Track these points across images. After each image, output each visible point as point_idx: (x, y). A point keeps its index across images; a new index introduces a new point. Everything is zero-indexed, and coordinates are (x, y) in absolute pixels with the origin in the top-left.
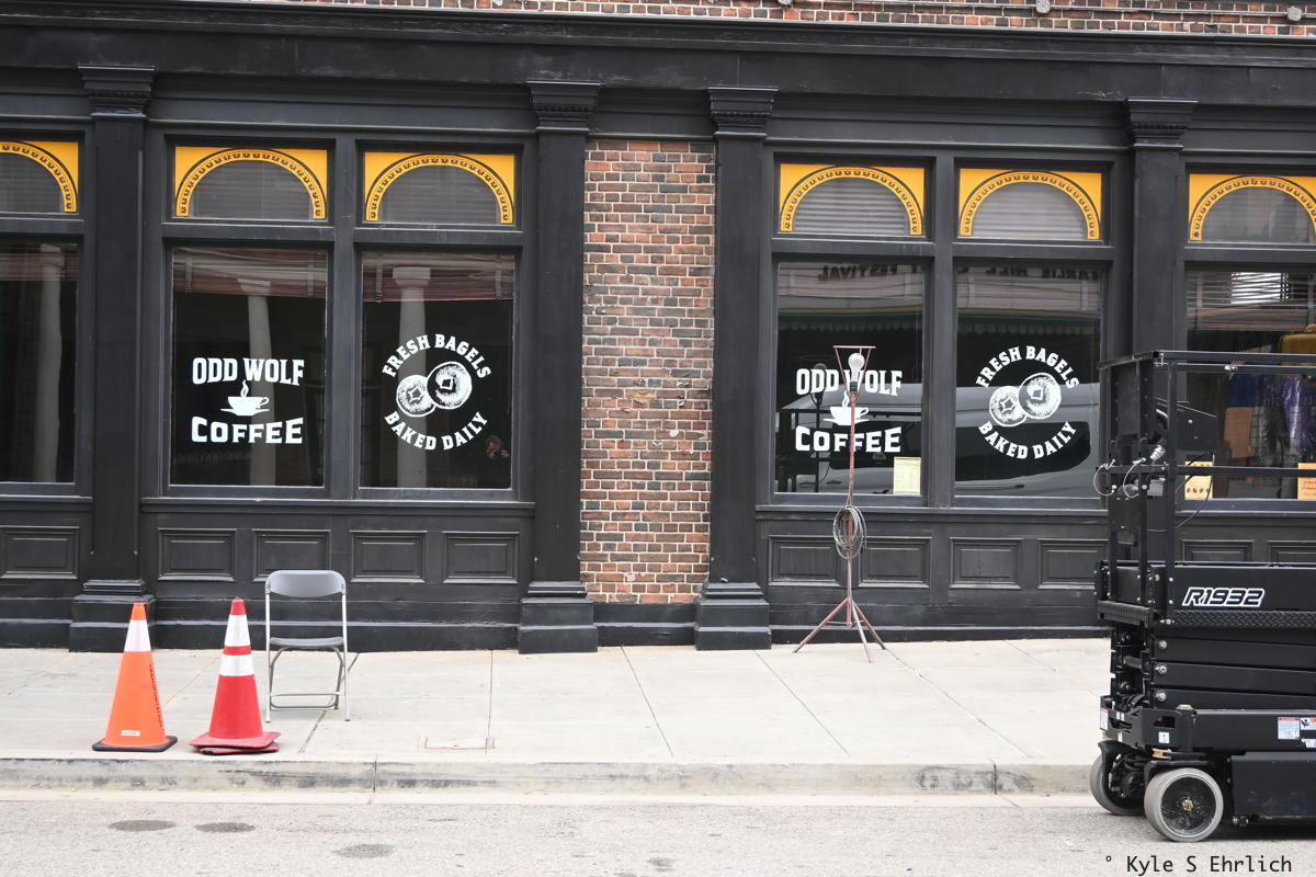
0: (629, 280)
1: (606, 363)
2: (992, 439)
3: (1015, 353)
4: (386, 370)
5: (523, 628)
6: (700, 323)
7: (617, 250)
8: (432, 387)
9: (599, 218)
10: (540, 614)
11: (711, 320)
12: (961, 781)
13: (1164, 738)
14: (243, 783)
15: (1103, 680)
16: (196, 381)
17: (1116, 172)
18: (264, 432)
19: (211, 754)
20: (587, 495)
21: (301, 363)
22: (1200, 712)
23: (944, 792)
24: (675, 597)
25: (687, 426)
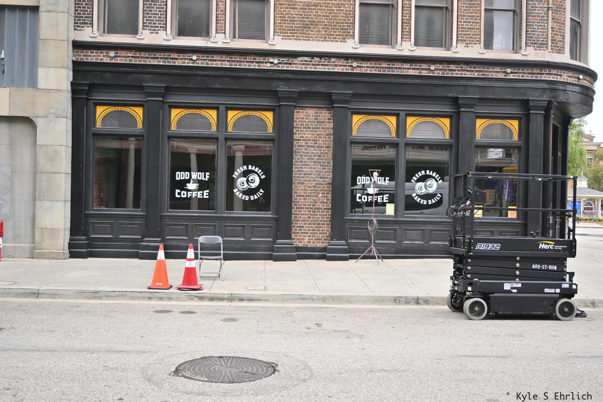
0: (307, 149)
1: (300, 174)
2: (416, 198)
3: (423, 172)
4: (234, 176)
5: (274, 254)
6: (328, 163)
7: (303, 140)
8: (248, 181)
9: (298, 131)
10: (279, 250)
11: (332, 162)
12: (407, 301)
13: (470, 289)
14: (192, 299)
15: (451, 271)
16: (177, 179)
17: (454, 118)
18: (197, 194)
19: (183, 290)
20: (294, 214)
21: (208, 174)
22: (480, 281)
23: (402, 304)
24: (320, 245)
25: (324, 194)
